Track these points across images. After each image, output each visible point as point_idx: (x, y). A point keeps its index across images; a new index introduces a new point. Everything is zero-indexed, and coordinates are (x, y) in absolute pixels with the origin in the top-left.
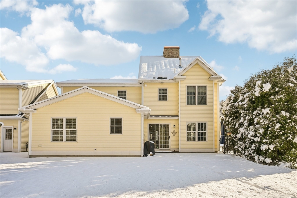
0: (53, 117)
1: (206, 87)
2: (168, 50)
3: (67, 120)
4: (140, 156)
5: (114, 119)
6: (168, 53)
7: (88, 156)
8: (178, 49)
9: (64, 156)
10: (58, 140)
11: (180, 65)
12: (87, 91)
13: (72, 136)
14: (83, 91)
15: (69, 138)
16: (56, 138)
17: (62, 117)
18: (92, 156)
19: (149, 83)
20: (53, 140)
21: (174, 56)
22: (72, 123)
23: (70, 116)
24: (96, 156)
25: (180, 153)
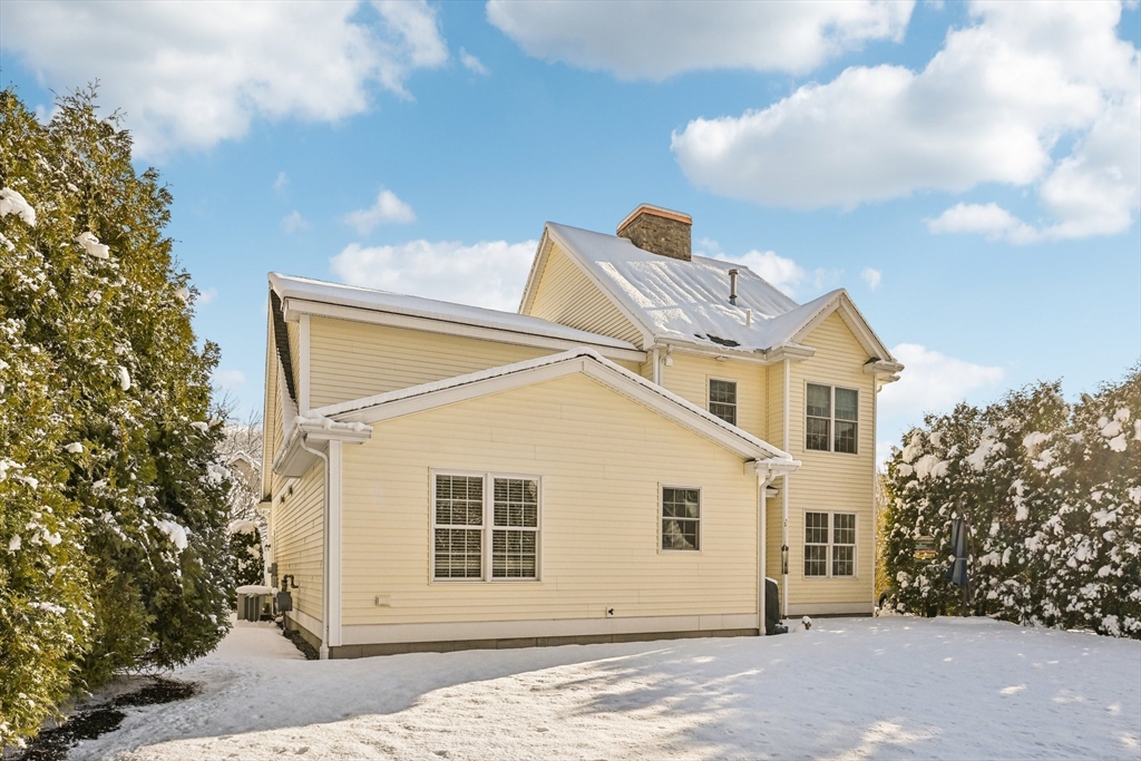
0: (441, 470)
1: (855, 393)
2: (655, 221)
3: (500, 487)
4: (757, 632)
5: (672, 490)
6: (655, 234)
7: (581, 640)
8: (687, 224)
9: (490, 643)
10: (458, 573)
11: (733, 297)
12: (590, 367)
13: (520, 556)
14: (576, 366)
15: (508, 565)
16: (450, 565)
17: (481, 472)
18: (597, 640)
19: (686, 354)
20: (440, 573)
21: (673, 251)
22: (518, 499)
23: (514, 472)
24: (609, 638)
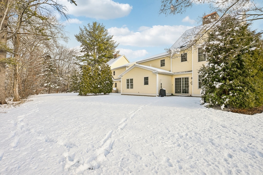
0: (127, 78)
3: (130, 79)
4: (156, 96)
5: (145, 77)
9: (130, 95)
10: (128, 88)
13: (132, 86)
22: (132, 81)
25: (193, 97)
